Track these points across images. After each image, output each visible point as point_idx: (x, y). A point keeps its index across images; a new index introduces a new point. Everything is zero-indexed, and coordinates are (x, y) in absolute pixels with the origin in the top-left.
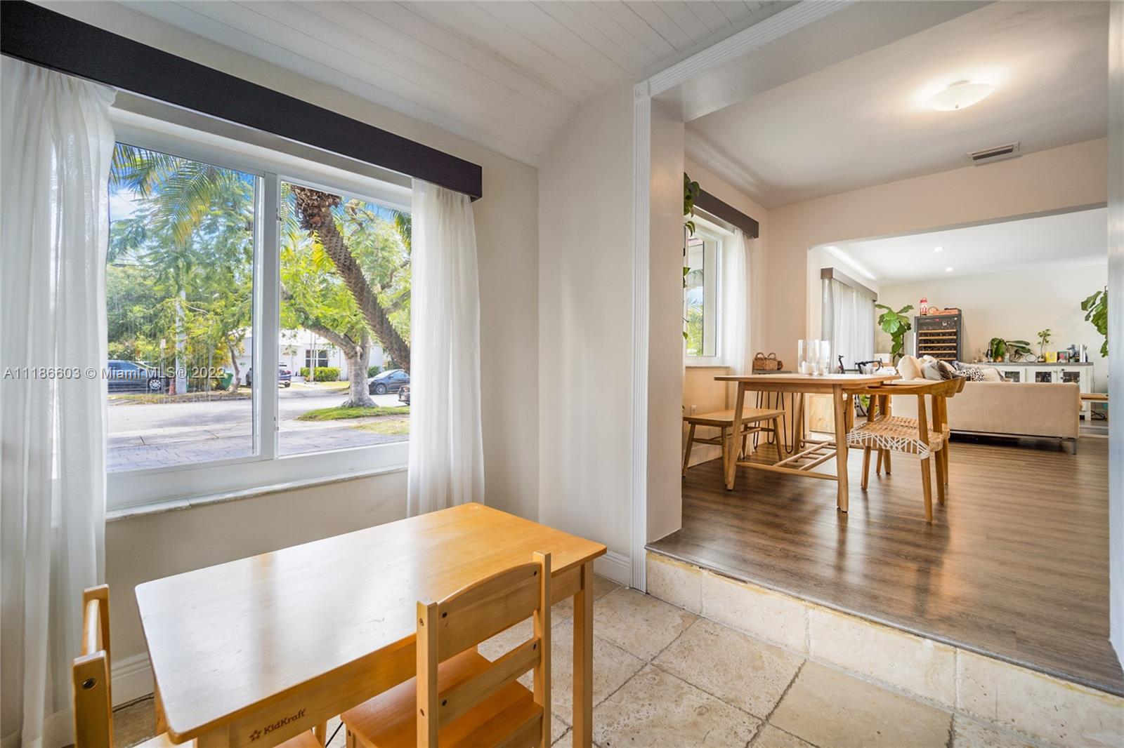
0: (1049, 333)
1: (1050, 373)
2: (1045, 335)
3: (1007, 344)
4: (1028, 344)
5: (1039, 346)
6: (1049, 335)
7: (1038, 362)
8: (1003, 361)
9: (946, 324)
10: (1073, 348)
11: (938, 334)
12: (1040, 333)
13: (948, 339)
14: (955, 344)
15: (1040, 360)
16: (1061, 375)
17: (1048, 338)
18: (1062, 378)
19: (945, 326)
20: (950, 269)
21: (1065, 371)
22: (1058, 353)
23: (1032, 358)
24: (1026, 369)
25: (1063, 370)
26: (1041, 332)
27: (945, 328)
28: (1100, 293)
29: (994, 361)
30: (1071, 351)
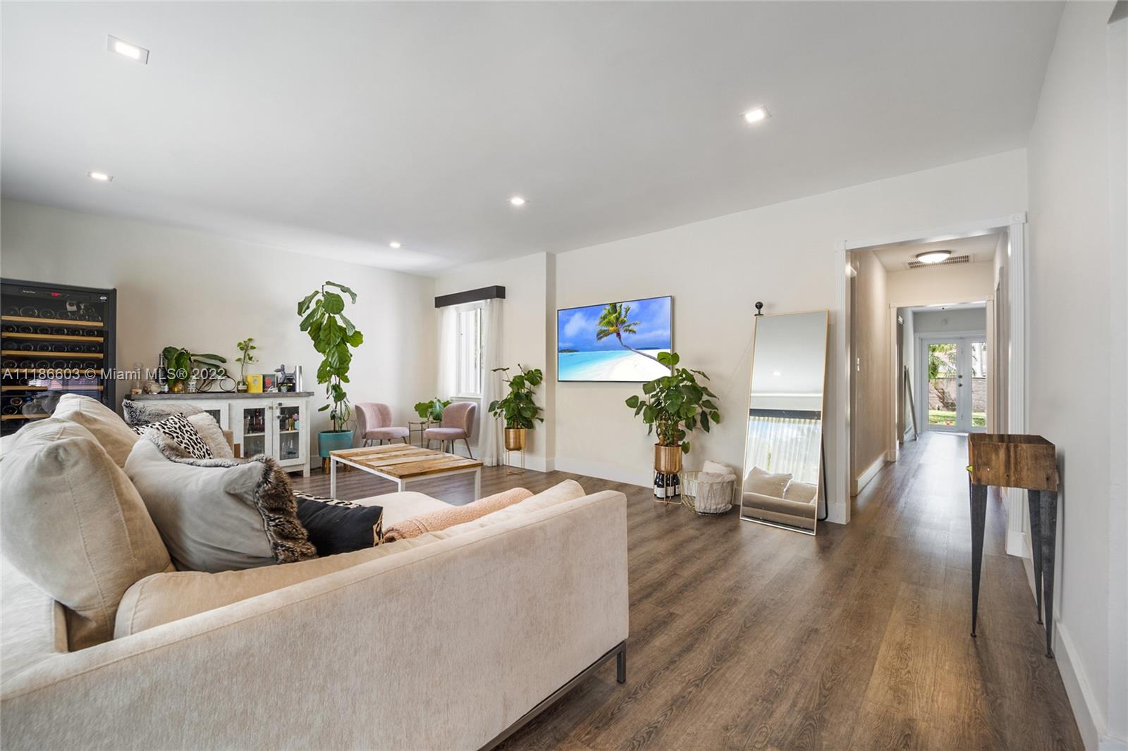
0: (251, 344)
1: (264, 409)
2: (245, 347)
3: (193, 358)
4: (224, 361)
5: (239, 364)
6: (253, 348)
7: (239, 391)
8: (186, 390)
9: (74, 308)
10: (282, 369)
11: (58, 330)
12: (240, 344)
13: (83, 343)
14: (101, 356)
15: (241, 387)
16: (278, 413)
17: (252, 353)
18: (279, 417)
19: (73, 313)
20: (100, 176)
21: (283, 406)
22: (264, 377)
23: (230, 385)
24: (229, 405)
25: (280, 404)
26: (242, 342)
27: (74, 315)
28: (317, 292)
29: (171, 391)
30: (280, 375)
